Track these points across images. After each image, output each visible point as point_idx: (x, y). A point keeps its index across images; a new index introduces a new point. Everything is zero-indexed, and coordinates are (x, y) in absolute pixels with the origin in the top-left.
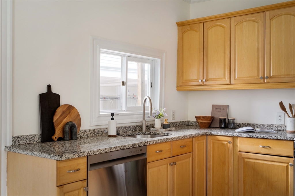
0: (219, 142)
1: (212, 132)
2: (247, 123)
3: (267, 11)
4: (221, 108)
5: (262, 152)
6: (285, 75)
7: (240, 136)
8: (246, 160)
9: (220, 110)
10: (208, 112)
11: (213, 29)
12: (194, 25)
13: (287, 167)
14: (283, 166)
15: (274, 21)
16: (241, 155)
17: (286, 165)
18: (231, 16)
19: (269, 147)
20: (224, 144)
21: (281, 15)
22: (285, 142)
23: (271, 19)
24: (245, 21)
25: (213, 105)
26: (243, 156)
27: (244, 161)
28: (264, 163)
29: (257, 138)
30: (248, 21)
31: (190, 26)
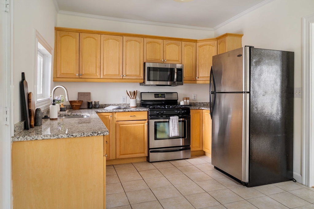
0: (103, 117)
1: (98, 111)
2: (104, 104)
3: (125, 36)
4: (86, 94)
5: (131, 119)
6: (134, 75)
7: (118, 111)
8: (121, 125)
9: (85, 96)
10: (75, 98)
11: (88, 39)
12: (71, 32)
13: (144, 125)
14: (142, 125)
15: (128, 43)
16: (118, 123)
17: (143, 124)
18: (101, 33)
19: (135, 116)
20: (106, 118)
21: (132, 41)
22: (143, 112)
23: (127, 41)
24: (111, 39)
25: (78, 93)
26: (119, 124)
27: (120, 127)
28: (131, 126)
29: (128, 111)
30: (113, 39)
31: (68, 32)
